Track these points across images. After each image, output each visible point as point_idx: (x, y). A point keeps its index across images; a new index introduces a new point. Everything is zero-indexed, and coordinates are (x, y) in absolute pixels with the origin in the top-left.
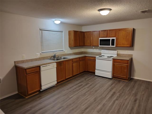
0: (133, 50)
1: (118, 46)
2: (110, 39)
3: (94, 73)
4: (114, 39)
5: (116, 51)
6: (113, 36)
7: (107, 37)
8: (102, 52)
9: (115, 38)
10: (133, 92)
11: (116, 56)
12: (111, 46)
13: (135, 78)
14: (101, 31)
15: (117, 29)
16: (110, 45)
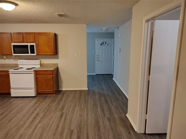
1: (39, 54)
2: (28, 46)
3: (10, 94)
5: (39, 61)
6: (32, 41)
7: (23, 42)
8: (19, 63)
9: (34, 44)
10: (60, 106)
11: (39, 66)
12: (30, 54)
13: (64, 89)
14: (14, 33)
15: (35, 33)
16: (28, 53)
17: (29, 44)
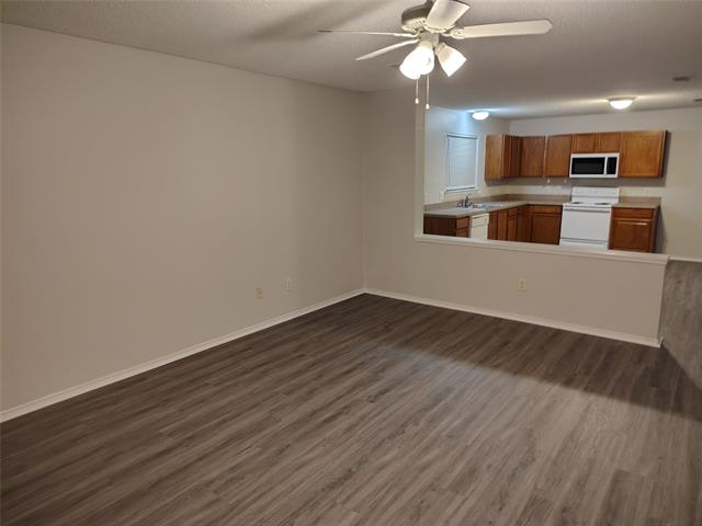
0: (663, 185)
1: (624, 175)
2: (604, 159)
4: (615, 159)
5: (617, 190)
6: (613, 148)
7: (594, 152)
8: (574, 194)
9: (617, 155)
11: (618, 200)
12: (605, 175)
16: (602, 173)
17: (606, 156)
